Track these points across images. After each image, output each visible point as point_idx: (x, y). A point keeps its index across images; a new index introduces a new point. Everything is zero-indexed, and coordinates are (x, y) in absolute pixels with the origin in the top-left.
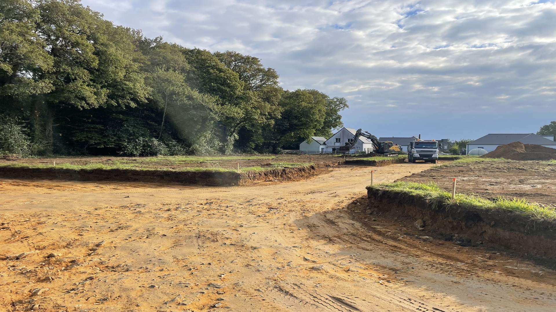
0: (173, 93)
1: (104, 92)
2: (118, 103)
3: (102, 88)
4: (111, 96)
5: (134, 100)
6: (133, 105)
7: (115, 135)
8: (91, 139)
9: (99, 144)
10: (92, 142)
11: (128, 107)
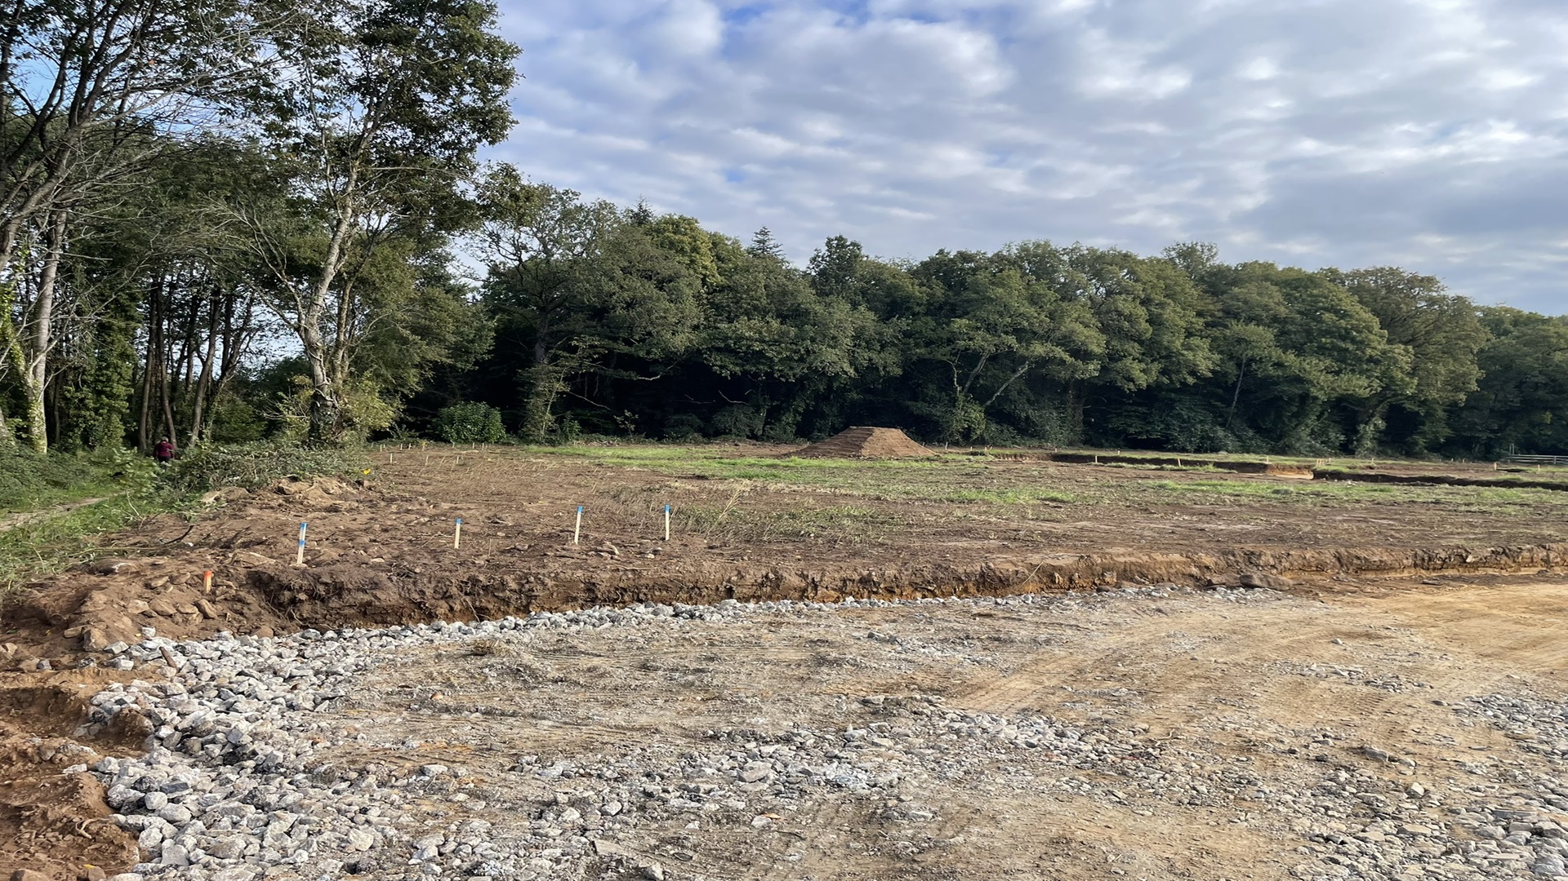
0: (1252, 360)
1: (1155, 367)
2: (1170, 379)
3: (1152, 361)
4: (1163, 372)
5: (1193, 373)
6: (1191, 380)
7: (1162, 422)
8: (1131, 426)
9: (1140, 433)
10: (1132, 430)
11: (1184, 384)
